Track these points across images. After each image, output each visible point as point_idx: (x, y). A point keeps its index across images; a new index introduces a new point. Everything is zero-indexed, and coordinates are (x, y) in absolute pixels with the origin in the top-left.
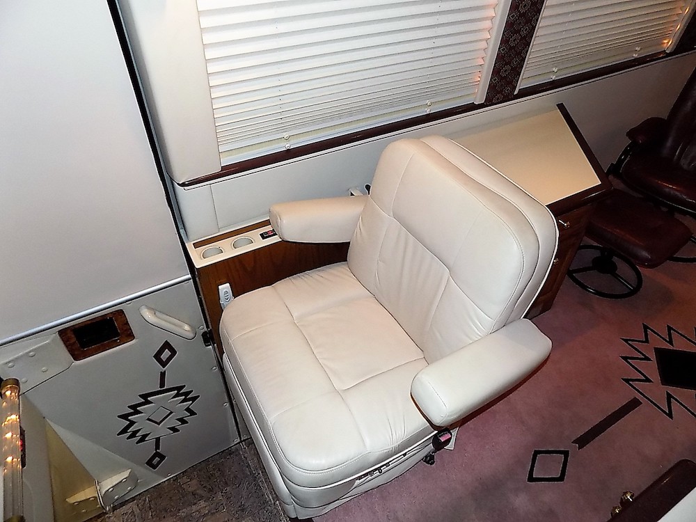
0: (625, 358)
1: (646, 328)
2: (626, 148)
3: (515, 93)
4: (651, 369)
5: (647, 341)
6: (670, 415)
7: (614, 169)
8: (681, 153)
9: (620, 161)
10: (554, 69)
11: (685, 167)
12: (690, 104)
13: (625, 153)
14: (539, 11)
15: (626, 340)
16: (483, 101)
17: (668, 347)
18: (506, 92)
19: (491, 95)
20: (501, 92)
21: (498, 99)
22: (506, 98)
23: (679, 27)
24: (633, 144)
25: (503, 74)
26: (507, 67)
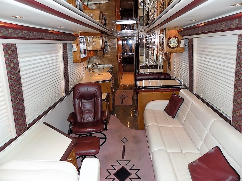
2: (70, 124)
3: (27, 127)
5: (110, 174)
7: (70, 132)
8: (83, 119)
9: (70, 129)
10: (36, 114)
11: (86, 122)
12: (77, 106)
13: (70, 126)
15: (106, 178)
16: (16, 136)
17: (115, 171)
18: (24, 129)
19: (18, 132)
20: (22, 129)
21: (22, 132)
22: (25, 131)
23: (63, 90)
24: (71, 123)
25: (20, 124)
26: (21, 121)
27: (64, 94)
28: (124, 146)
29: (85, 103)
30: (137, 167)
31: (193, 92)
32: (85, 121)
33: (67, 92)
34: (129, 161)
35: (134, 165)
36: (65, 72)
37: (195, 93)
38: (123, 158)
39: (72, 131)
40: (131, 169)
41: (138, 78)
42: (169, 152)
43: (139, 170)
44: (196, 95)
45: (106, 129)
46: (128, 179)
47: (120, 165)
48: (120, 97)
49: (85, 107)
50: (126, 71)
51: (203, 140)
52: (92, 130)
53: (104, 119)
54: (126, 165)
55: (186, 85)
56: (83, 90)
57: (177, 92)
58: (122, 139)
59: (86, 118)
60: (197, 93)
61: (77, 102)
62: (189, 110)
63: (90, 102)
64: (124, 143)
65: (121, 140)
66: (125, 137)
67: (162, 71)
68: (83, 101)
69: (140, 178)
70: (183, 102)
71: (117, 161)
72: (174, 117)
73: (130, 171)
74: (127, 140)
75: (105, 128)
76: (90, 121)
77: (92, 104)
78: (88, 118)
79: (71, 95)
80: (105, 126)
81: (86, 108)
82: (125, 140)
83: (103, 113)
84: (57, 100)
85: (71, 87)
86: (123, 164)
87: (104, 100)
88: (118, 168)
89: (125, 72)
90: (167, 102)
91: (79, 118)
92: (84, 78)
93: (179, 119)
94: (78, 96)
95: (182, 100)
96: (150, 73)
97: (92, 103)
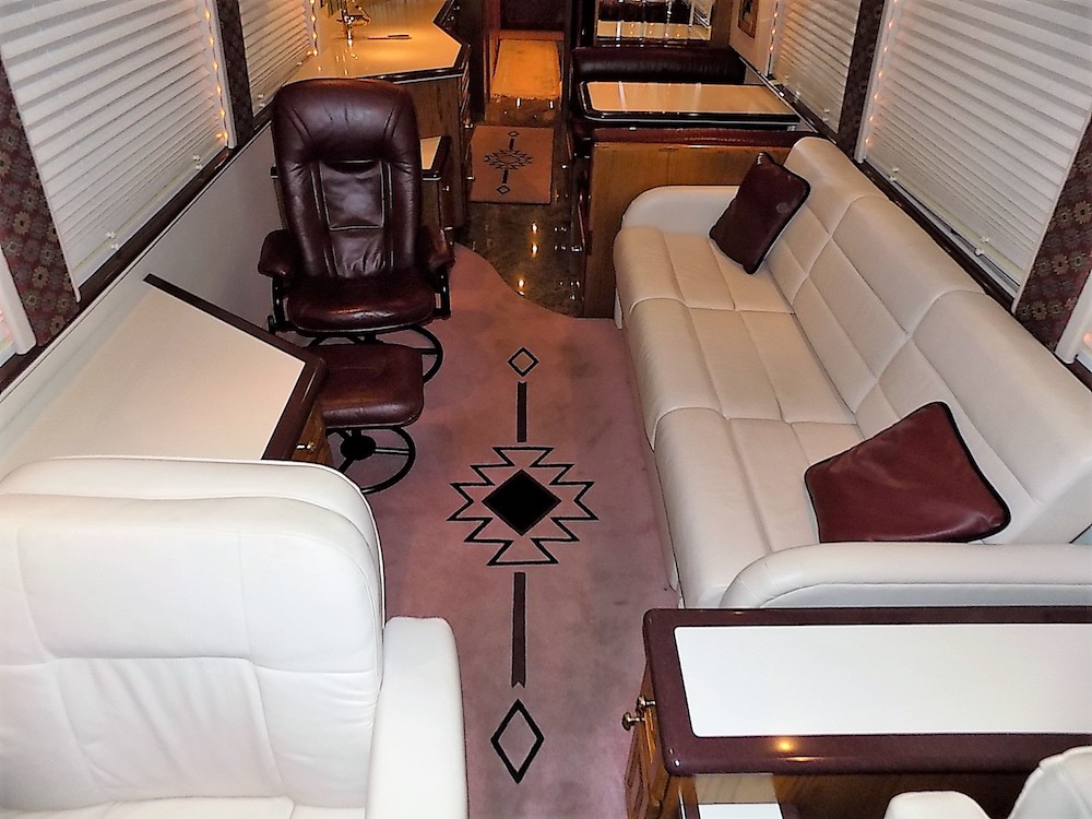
0: (470, 539)
1: (457, 486)
2: (274, 288)
3: (78, 300)
4: (499, 528)
5: (471, 502)
6: (553, 561)
7: (279, 323)
8: (332, 263)
9: (278, 309)
10: (109, 235)
11: (347, 275)
12: (298, 199)
13: (277, 294)
14: (31, 162)
15: (453, 518)
16: (34, 344)
17: (491, 489)
18: (63, 308)
19: (42, 326)
20: (55, 312)
21: (57, 325)
22: (70, 317)
23: (224, 113)
24: (278, 280)
25: (40, 284)
26: (39, 271)
27: (227, 137)
28: (522, 389)
29: (341, 183)
30: (580, 473)
31: (853, 155)
32: (340, 273)
33: (245, 125)
34: (549, 450)
35: (568, 467)
36: (226, 11)
37: (860, 162)
38: (522, 436)
39: (287, 319)
40: (555, 482)
41: (587, 67)
42: (731, 419)
43: (589, 484)
44: (865, 168)
45: (445, 312)
46: (547, 519)
47: (510, 464)
48: (493, 159)
49: (338, 204)
50: (517, 27)
51: (879, 375)
52: (381, 314)
53: (434, 263)
54: (535, 465)
55: (824, 120)
56: (322, 116)
57: (776, 149)
58: (513, 358)
59: (347, 260)
60: (875, 163)
61: (295, 182)
62: (828, 237)
63: (361, 181)
64: (523, 374)
65: (510, 362)
66: (523, 350)
67: (706, 37)
68: (327, 173)
69: (593, 517)
70: (803, 201)
71: (498, 450)
72: (751, 269)
73: (554, 490)
74: (536, 362)
75: (439, 306)
76: (366, 272)
77: (372, 192)
78: (357, 256)
79: (264, 140)
80: (438, 296)
81: (340, 209)
82: (524, 361)
83: (424, 237)
84: (201, 167)
85: (260, 101)
86: (523, 462)
87: (429, 173)
88: (499, 478)
89: (513, 33)
90: (728, 194)
91: (310, 257)
92: (315, 53)
93: (775, 281)
94: (298, 145)
95: (799, 190)
96: (624, 41)
97: (370, 186)
